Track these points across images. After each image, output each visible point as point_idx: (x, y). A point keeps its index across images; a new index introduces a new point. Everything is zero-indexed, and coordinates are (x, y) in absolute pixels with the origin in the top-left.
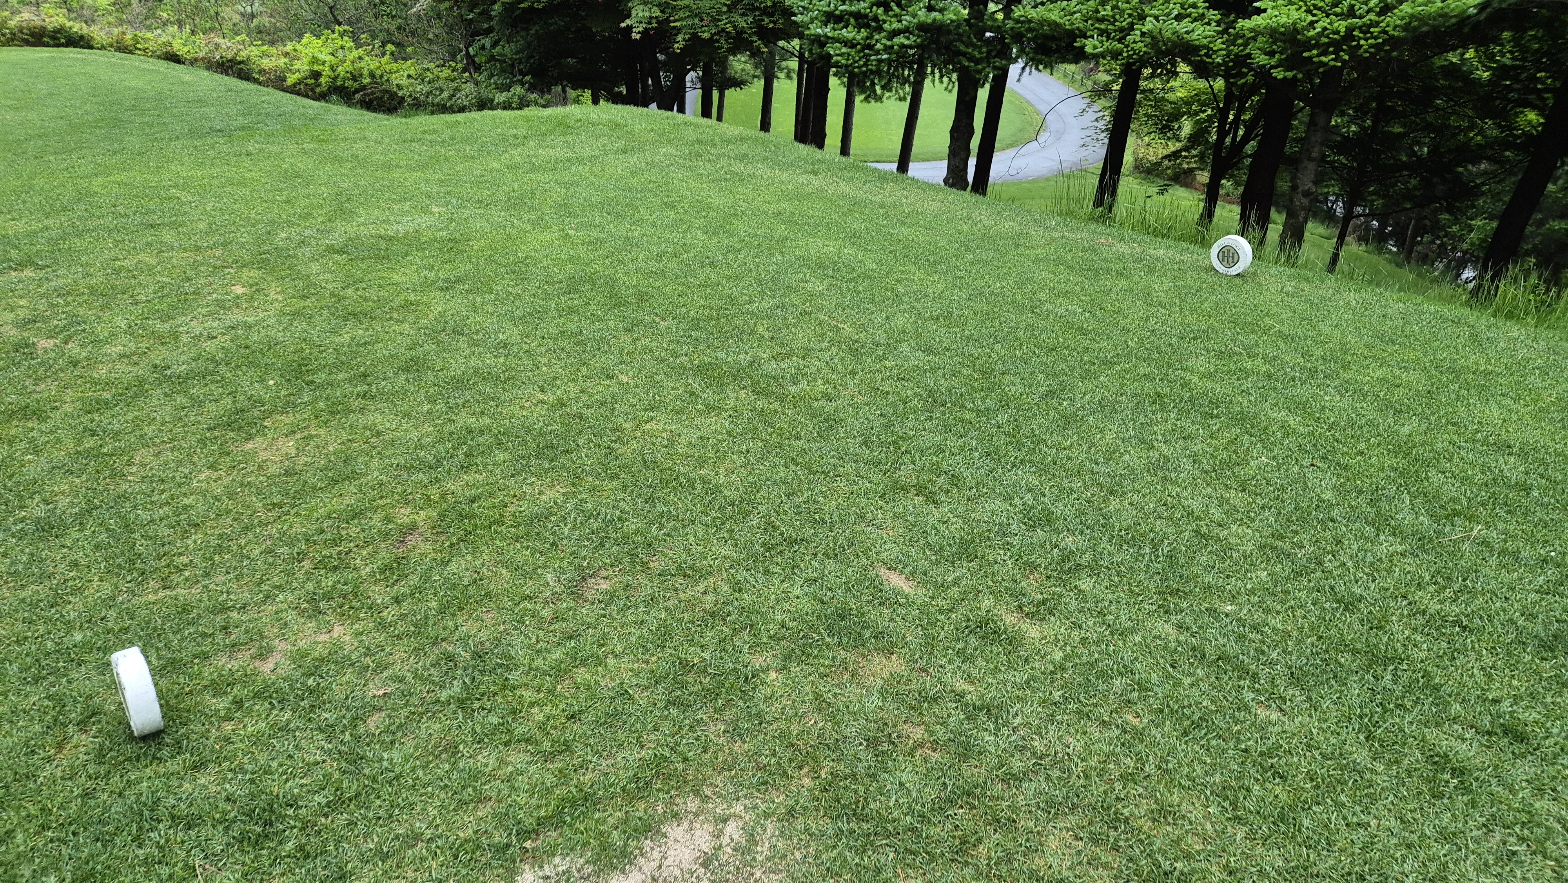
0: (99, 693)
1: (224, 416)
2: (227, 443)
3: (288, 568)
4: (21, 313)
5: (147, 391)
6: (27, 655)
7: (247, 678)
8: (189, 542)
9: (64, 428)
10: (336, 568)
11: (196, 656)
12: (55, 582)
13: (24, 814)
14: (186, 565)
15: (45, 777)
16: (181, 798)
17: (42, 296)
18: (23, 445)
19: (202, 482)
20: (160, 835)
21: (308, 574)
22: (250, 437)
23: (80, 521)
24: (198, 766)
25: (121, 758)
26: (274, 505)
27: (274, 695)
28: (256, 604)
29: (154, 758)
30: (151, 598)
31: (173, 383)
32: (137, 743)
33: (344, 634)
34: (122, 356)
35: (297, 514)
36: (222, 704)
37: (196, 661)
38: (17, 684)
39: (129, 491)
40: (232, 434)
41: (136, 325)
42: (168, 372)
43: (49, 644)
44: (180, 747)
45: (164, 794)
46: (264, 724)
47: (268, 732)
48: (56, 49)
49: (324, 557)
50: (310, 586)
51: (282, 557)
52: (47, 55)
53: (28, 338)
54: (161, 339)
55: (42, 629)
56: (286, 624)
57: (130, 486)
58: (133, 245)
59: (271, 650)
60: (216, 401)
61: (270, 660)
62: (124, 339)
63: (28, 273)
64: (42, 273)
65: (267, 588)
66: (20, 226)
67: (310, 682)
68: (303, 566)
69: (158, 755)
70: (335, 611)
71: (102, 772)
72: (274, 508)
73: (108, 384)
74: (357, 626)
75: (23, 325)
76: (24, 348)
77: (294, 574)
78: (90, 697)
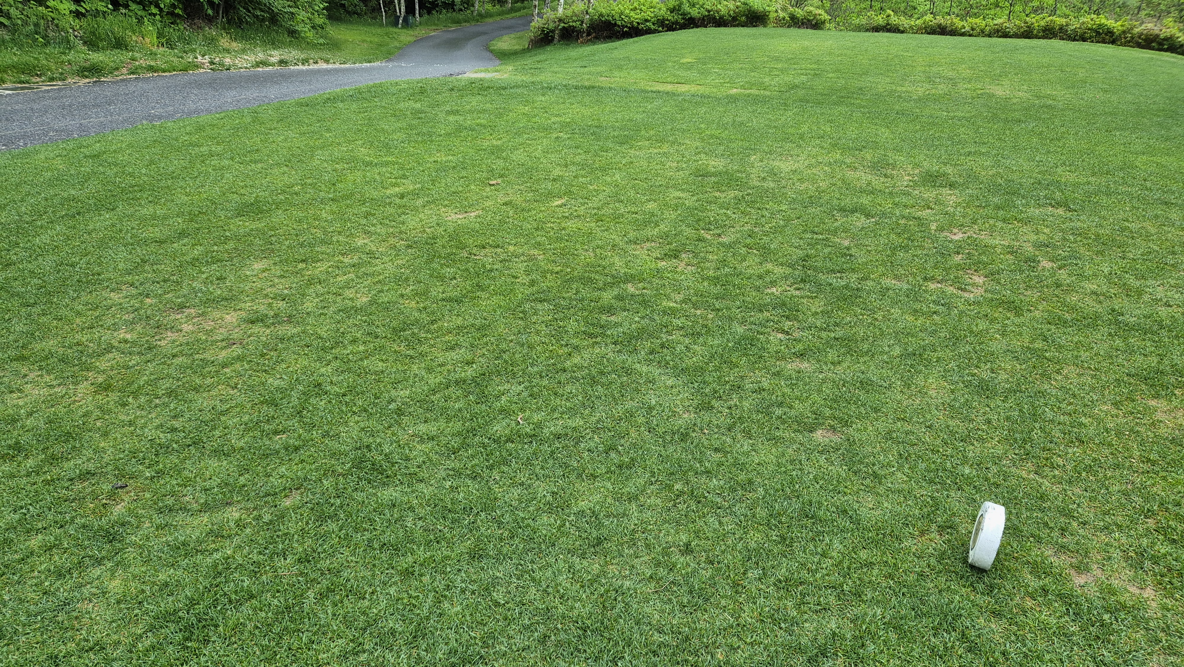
0: (960, 516)
1: (1145, 370)
2: (1137, 391)
3: (1135, 516)
4: (1042, 238)
5: (1097, 325)
6: (934, 462)
7: (1059, 577)
8: (1070, 451)
9: (1028, 328)
10: (1174, 541)
11: (1032, 536)
12: (971, 426)
13: (885, 559)
14: (1058, 466)
15: (906, 546)
16: (974, 626)
17: (1062, 231)
18: (998, 326)
19: (1102, 411)
20: (949, 639)
21: (1148, 532)
22: (1157, 396)
23: (1007, 394)
24: (997, 614)
25: (952, 569)
26: (1149, 460)
27: (1073, 606)
28: (1095, 527)
29: (972, 585)
30: (1024, 474)
31: (1120, 328)
32: (967, 567)
33: (1153, 600)
34: (1094, 293)
35: (1164, 478)
36: (1034, 583)
37: (1031, 539)
38: (920, 477)
39: (1049, 391)
40: (1144, 387)
41: (1116, 274)
42: (1120, 318)
43: (949, 465)
44: (991, 591)
45: (966, 614)
46: (1055, 621)
47: (1054, 629)
48: (1157, 52)
49: (1169, 526)
50: (1145, 542)
51: (1133, 505)
52: (1149, 56)
53: (1037, 256)
54: (1128, 290)
55: (950, 451)
56: (1109, 558)
57: (1050, 388)
58: (1144, 213)
59: (1088, 570)
60: (1145, 355)
61: (1083, 576)
62: (1102, 281)
63: (1060, 211)
64: (1069, 214)
65: (1109, 521)
66: (1072, 178)
67: (1106, 617)
68: (1147, 523)
69: (975, 585)
70: (1155, 575)
71: (937, 569)
72: (1147, 462)
73: (1073, 309)
74: (1168, 601)
75: (1039, 246)
76: (1032, 261)
77: (1137, 524)
78: (954, 514)
